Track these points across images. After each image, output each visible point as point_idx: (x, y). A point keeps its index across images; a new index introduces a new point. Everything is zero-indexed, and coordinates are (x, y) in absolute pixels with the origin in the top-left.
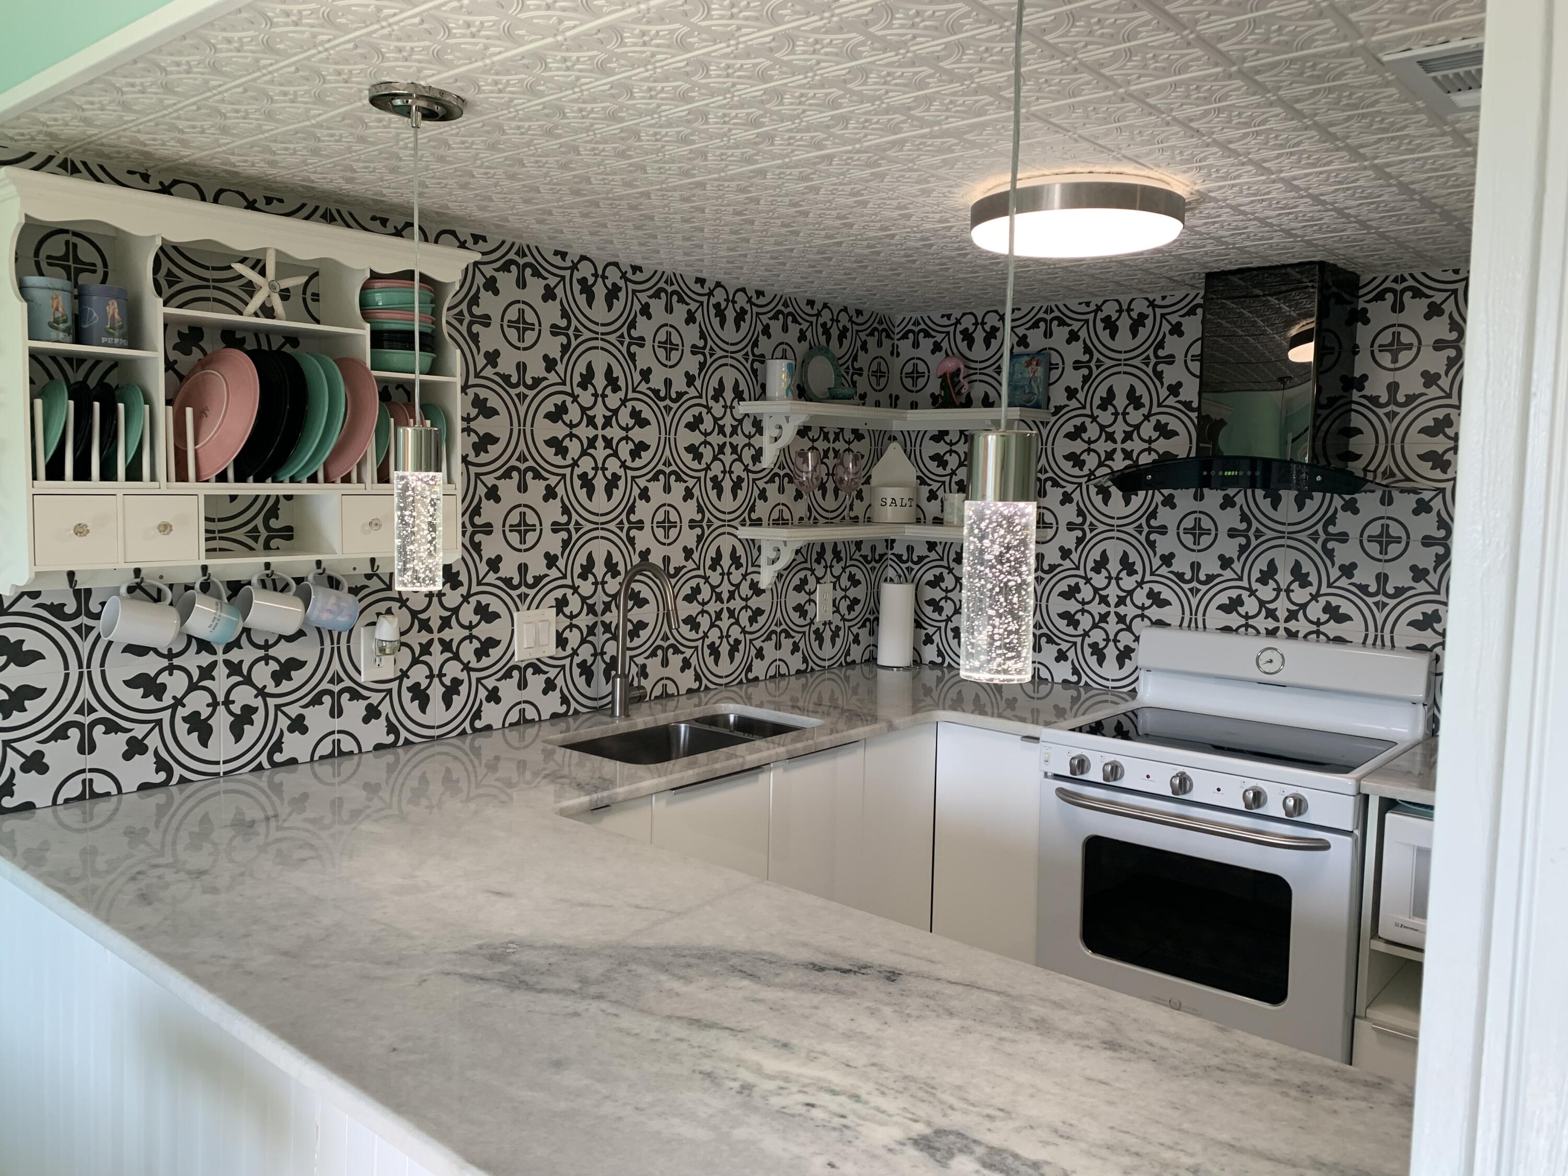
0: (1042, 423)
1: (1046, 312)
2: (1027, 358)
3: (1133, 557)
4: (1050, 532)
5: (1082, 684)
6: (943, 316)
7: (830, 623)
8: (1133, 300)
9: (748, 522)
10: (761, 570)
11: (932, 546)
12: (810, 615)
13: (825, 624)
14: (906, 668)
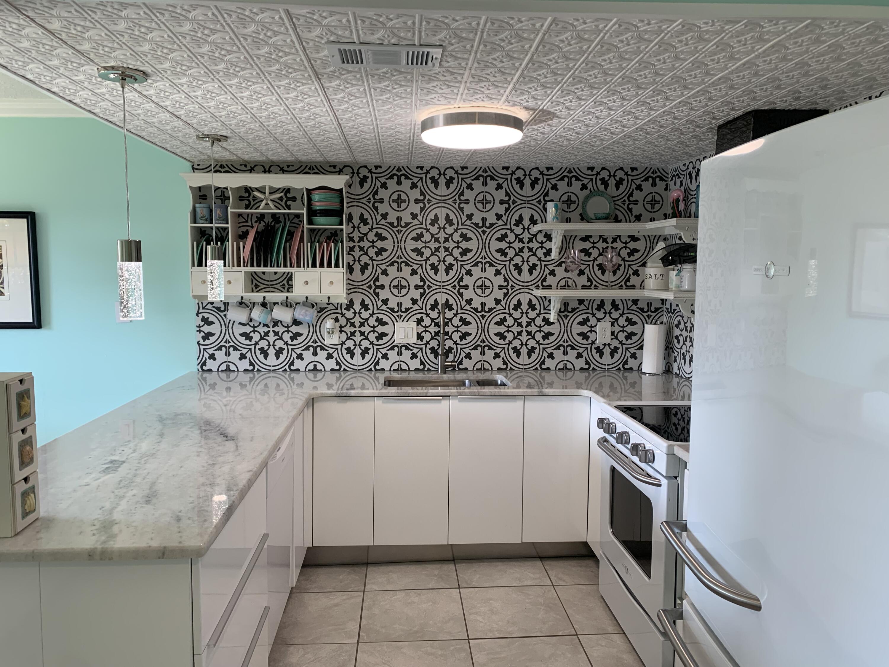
6: (684, 165)
7: (609, 345)
9: (541, 287)
10: (551, 312)
12: (592, 339)
13: (605, 345)
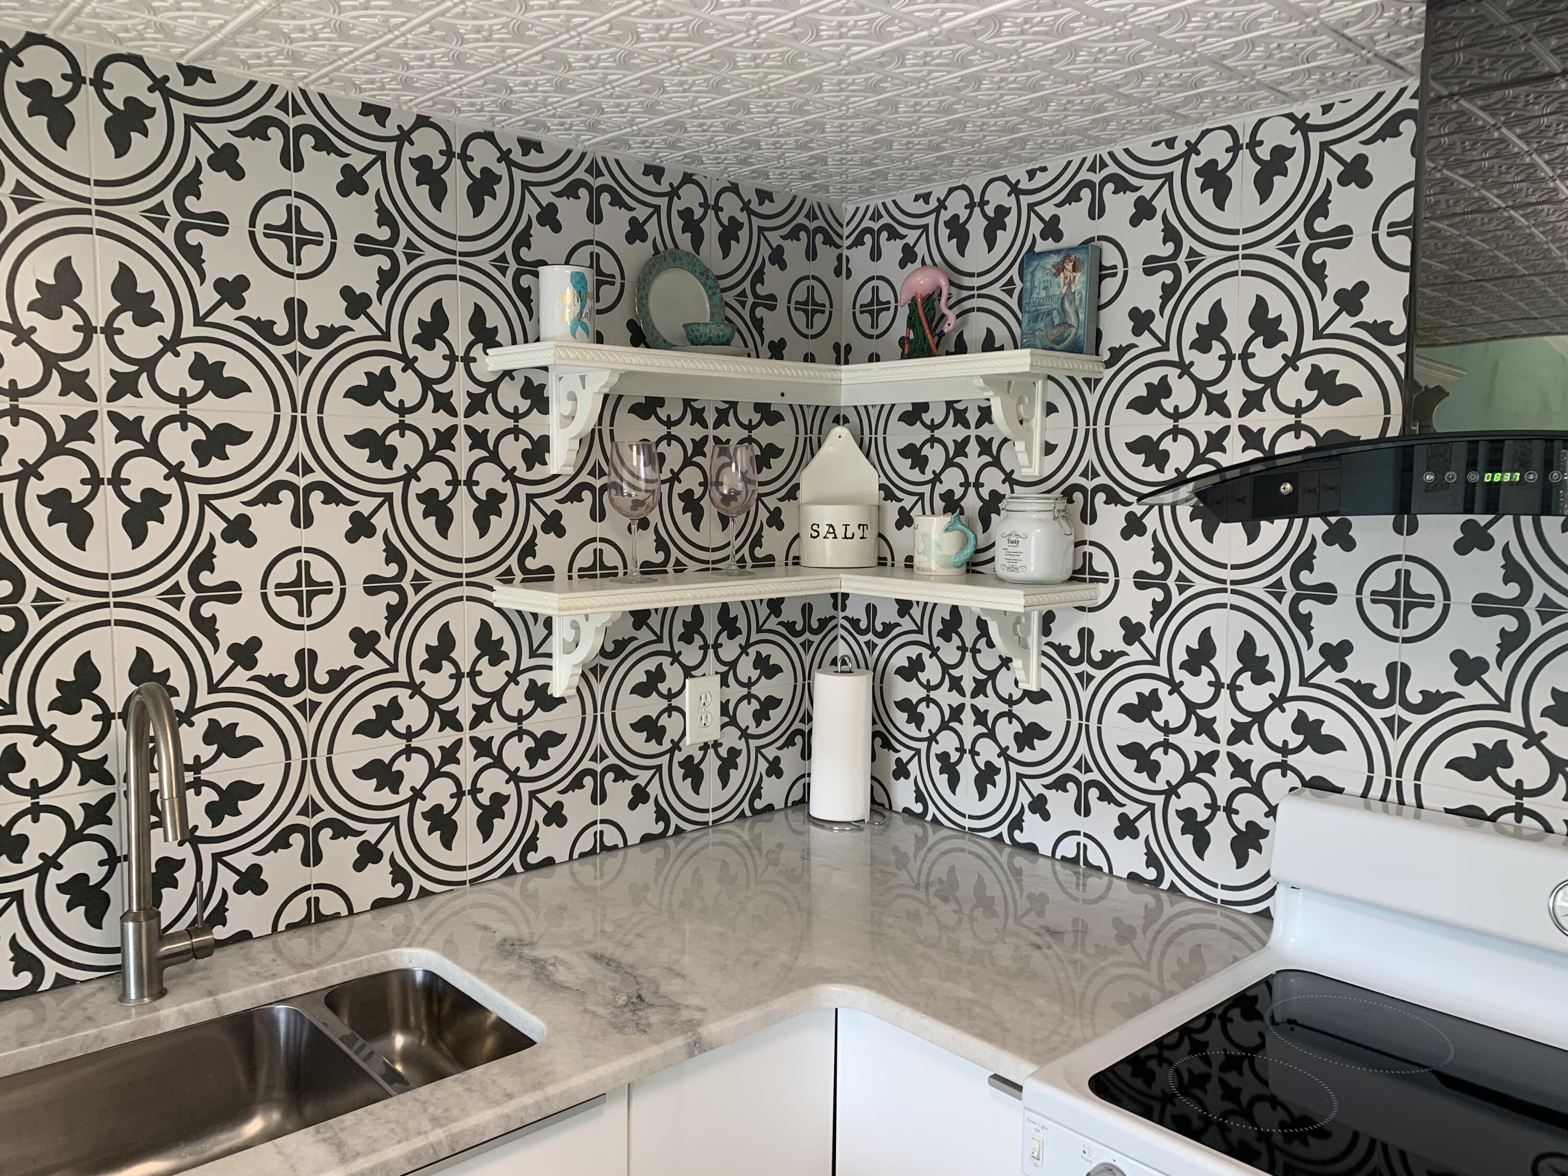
0: (1087, 381)
1: (1092, 169)
2: (1055, 259)
3: (1265, 646)
4: (1104, 590)
5: (1165, 885)
6: (917, 198)
7: (717, 745)
8: (1261, 122)
9: (519, 576)
10: (555, 662)
11: (904, 607)
12: (672, 734)
13: (705, 747)
14: (857, 825)
